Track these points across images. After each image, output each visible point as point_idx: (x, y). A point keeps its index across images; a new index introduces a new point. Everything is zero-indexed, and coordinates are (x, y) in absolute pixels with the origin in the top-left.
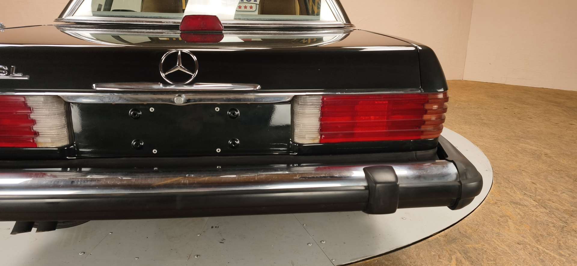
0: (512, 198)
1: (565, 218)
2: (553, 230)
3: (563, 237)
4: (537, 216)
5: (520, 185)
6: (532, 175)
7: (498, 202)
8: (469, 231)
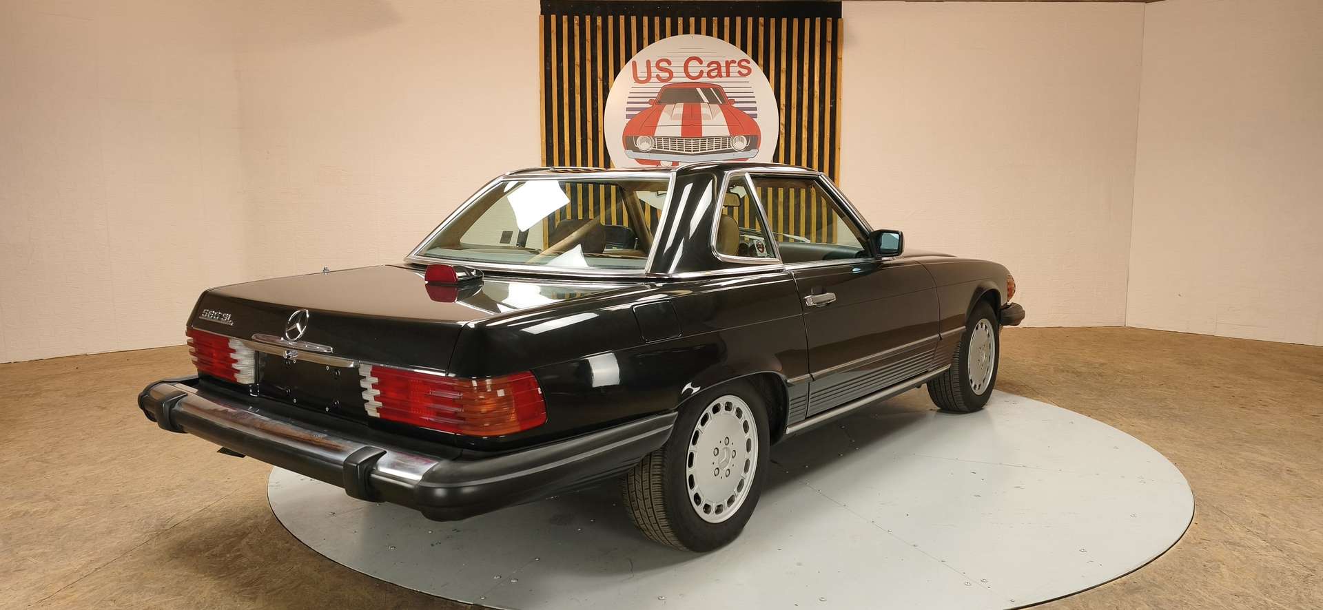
0: (1227, 536)
1: (1312, 564)
2: (1292, 579)
3: (1305, 589)
4: (1266, 561)
5: (1241, 518)
6: (1261, 503)
7: (1204, 541)
8: (1159, 579)
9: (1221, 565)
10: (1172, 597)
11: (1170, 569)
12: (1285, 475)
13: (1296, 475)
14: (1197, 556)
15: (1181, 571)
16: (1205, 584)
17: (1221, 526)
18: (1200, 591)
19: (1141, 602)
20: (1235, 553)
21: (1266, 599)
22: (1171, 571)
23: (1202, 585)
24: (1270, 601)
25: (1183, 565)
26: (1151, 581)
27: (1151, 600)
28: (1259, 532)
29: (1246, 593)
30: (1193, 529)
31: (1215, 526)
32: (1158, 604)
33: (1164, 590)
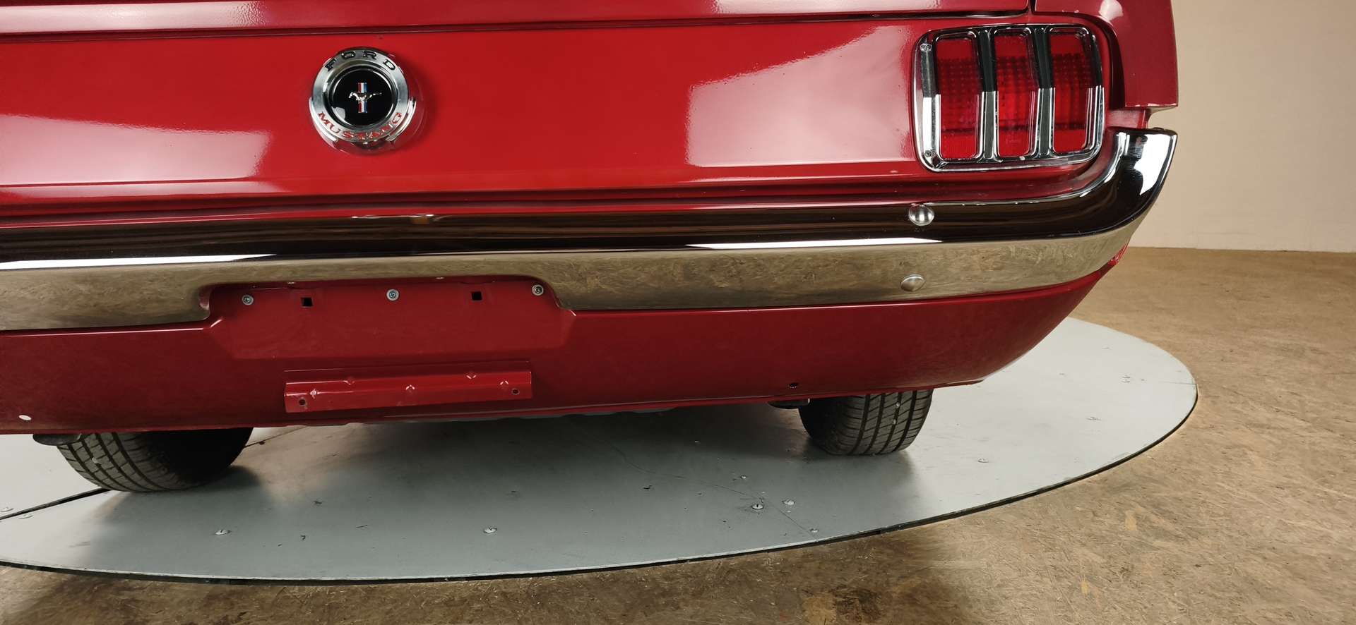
9: (1251, 452)
10: (1180, 494)
11: (1172, 458)
12: (1312, 355)
13: (1325, 354)
14: (1210, 442)
15: (1190, 461)
16: (1228, 475)
17: (1238, 407)
18: (1223, 485)
19: (1133, 503)
20: (1268, 437)
21: (1327, 490)
22: (1174, 461)
23: (1223, 477)
24: (1332, 491)
25: (1190, 454)
26: (1147, 475)
27: (1148, 499)
28: (1293, 411)
29: (1294, 484)
30: (1200, 412)
31: (1230, 407)
32: (1159, 504)
33: (1166, 486)
